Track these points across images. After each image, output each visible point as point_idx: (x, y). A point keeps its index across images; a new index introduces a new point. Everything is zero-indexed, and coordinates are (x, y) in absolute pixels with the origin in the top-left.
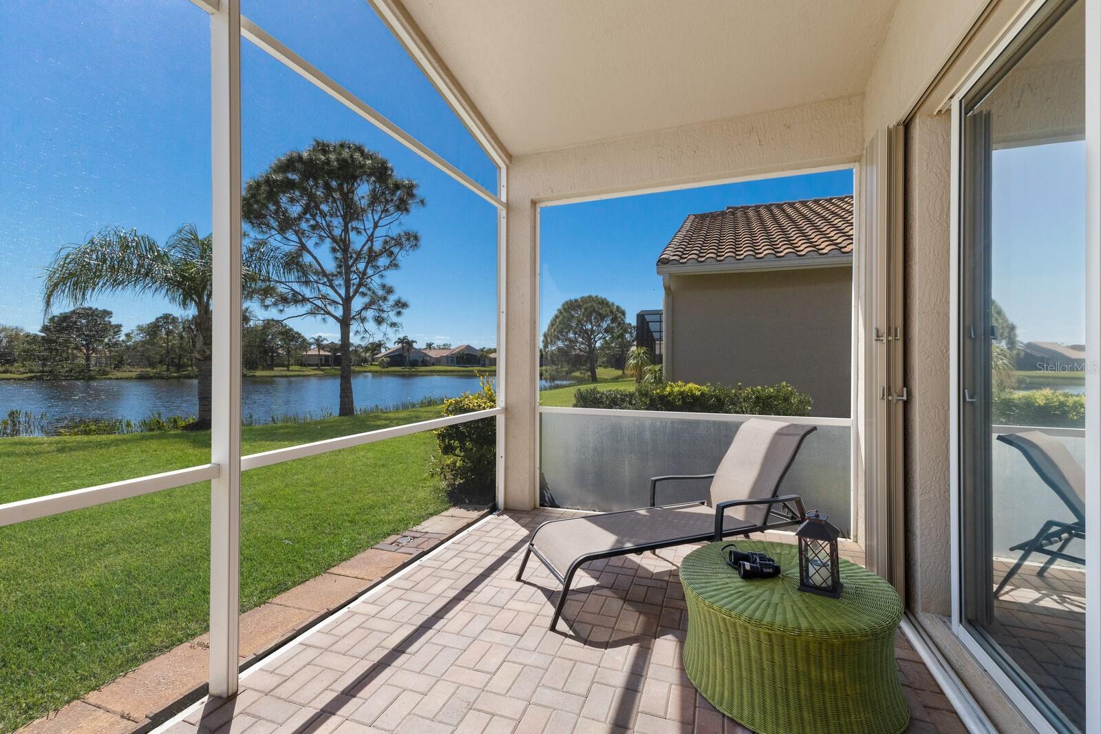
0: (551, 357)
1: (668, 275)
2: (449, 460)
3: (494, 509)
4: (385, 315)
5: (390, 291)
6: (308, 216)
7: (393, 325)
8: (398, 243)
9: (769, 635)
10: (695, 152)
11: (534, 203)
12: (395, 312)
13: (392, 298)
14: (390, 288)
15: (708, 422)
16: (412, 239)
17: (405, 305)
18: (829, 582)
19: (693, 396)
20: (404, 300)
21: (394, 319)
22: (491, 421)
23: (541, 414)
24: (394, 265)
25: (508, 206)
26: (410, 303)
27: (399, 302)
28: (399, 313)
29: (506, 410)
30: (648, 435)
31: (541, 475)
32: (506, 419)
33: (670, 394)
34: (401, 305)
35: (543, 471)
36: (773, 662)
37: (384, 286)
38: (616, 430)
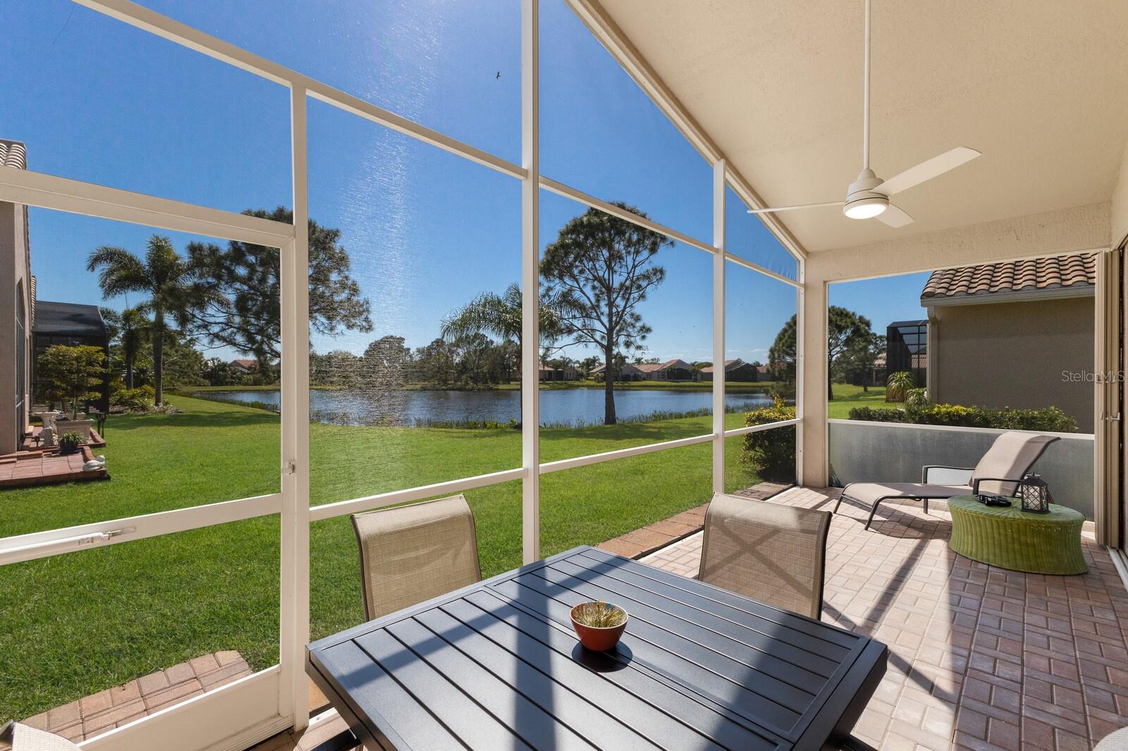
0: (780, 373)
1: (933, 307)
2: (752, 453)
3: (795, 484)
4: (632, 339)
5: (638, 318)
6: (577, 263)
7: (639, 348)
8: (646, 277)
9: (997, 521)
10: (960, 246)
11: (825, 282)
12: (640, 336)
13: (639, 324)
14: (638, 316)
15: (972, 433)
16: (660, 273)
17: (649, 330)
18: (1039, 506)
19: (959, 415)
20: (648, 325)
21: (640, 343)
22: (791, 430)
23: (829, 424)
24: (642, 297)
25: (805, 286)
26: (653, 328)
27: (644, 327)
28: (643, 337)
29: (804, 420)
30: (919, 441)
31: (830, 465)
32: (804, 427)
33: (937, 414)
34: (646, 330)
35: (831, 462)
36: (1000, 534)
37: (632, 315)
38: (891, 437)
